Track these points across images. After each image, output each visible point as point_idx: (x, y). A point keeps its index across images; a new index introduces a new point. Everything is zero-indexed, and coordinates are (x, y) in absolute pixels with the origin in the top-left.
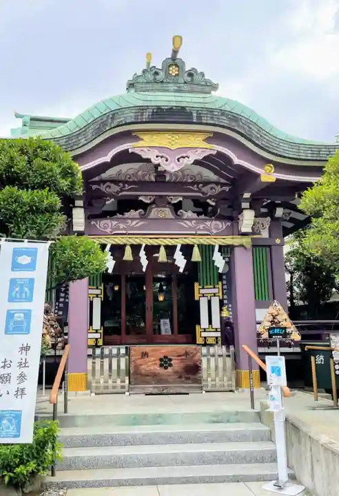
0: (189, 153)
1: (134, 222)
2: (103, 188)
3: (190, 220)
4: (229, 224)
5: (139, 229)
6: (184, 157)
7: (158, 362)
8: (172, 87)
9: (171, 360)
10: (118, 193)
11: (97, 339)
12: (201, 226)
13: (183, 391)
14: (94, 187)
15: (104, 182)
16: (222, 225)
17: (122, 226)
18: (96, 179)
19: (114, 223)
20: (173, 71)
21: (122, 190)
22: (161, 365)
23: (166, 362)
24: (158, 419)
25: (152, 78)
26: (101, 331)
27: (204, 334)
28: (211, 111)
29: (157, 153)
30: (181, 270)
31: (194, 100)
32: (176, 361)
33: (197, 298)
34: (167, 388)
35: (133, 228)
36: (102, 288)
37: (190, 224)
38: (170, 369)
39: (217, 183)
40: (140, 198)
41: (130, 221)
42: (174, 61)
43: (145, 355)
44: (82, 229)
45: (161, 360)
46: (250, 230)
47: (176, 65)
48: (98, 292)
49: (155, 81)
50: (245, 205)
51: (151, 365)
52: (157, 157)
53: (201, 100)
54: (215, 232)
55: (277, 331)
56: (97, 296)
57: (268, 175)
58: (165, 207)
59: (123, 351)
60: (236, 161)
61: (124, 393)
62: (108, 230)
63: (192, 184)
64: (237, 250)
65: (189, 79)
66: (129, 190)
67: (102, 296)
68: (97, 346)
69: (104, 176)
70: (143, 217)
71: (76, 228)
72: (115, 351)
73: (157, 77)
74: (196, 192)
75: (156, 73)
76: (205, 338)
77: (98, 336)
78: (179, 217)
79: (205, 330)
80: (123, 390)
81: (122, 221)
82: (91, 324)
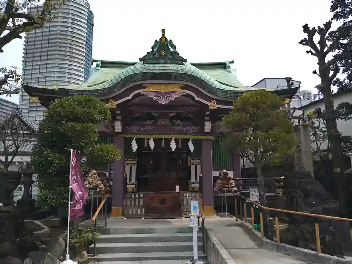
0: (172, 94)
1: (149, 127)
3: (179, 125)
4: (200, 128)
5: (152, 130)
6: (169, 97)
7: (159, 202)
8: (162, 61)
9: (166, 201)
10: (140, 111)
11: (133, 188)
12: (185, 129)
14: (127, 108)
16: (196, 128)
17: (142, 129)
19: (138, 127)
20: (163, 52)
21: (143, 110)
24: (150, 231)
26: (136, 184)
27: (193, 186)
28: (181, 74)
29: (155, 94)
31: (173, 69)
32: (169, 201)
33: (189, 165)
34: (163, 215)
35: (148, 130)
36: (137, 160)
37: (178, 127)
38: (165, 206)
39: (194, 106)
40: (153, 114)
41: (146, 126)
43: (152, 198)
44: (120, 131)
46: (209, 131)
48: (135, 162)
50: (207, 118)
51: (156, 204)
52: (155, 96)
53: (176, 69)
54: (192, 131)
56: (134, 164)
57: (213, 105)
58: (166, 118)
59: (141, 195)
60: (196, 98)
61: (142, 218)
63: (180, 106)
64: (203, 142)
65: (171, 57)
67: (137, 164)
68: (133, 192)
69: (133, 102)
70: (154, 124)
71: (117, 131)
72: (137, 196)
73: (156, 56)
74: (182, 110)
75: (155, 54)
76: (193, 187)
77: (134, 186)
78: (173, 124)
79: (193, 183)
80: (141, 216)
81: (143, 126)
82: (130, 180)
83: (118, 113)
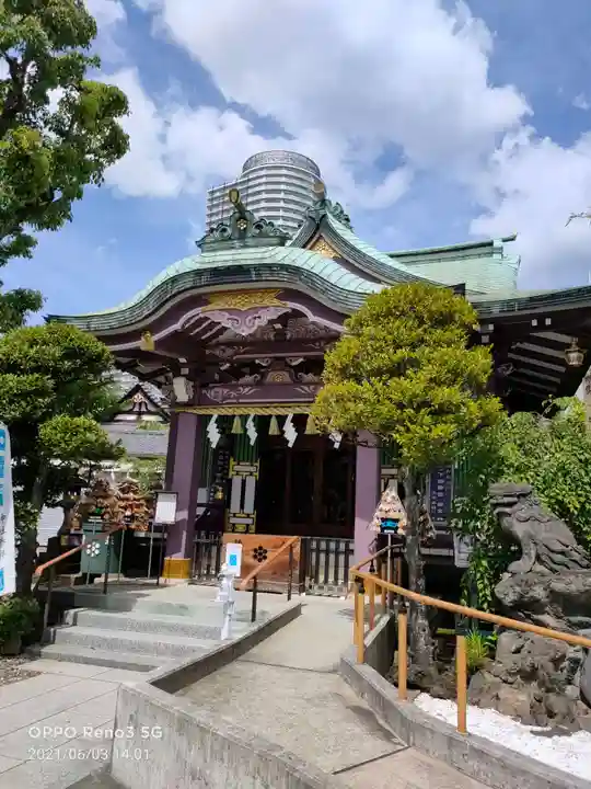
0: (260, 313)
1: (247, 390)
2: (217, 352)
3: (308, 384)
5: (251, 397)
6: (255, 318)
7: (253, 553)
9: (266, 551)
10: (232, 357)
11: (248, 525)
13: (276, 589)
14: (207, 352)
15: (218, 344)
17: (233, 394)
18: (214, 341)
19: (226, 391)
20: (242, 225)
21: (236, 354)
22: (255, 557)
23: (260, 554)
24: (182, 610)
25: (221, 235)
26: (254, 516)
29: (227, 315)
30: (290, 445)
31: (254, 256)
32: (272, 554)
35: (245, 396)
36: (258, 464)
37: (306, 388)
38: (264, 562)
40: (257, 361)
41: (242, 388)
42: (241, 214)
45: (255, 550)
47: (245, 219)
48: (252, 469)
49: (223, 239)
52: (227, 319)
55: (389, 524)
56: (251, 474)
58: (283, 370)
60: (314, 318)
62: (219, 400)
63: (314, 341)
65: (258, 231)
66: (244, 353)
67: (257, 474)
70: (258, 384)
71: (179, 399)
73: (226, 234)
74: (317, 350)
75: (224, 230)
77: (250, 521)
78: (298, 381)
81: (234, 388)
82: (242, 507)
83: (183, 360)
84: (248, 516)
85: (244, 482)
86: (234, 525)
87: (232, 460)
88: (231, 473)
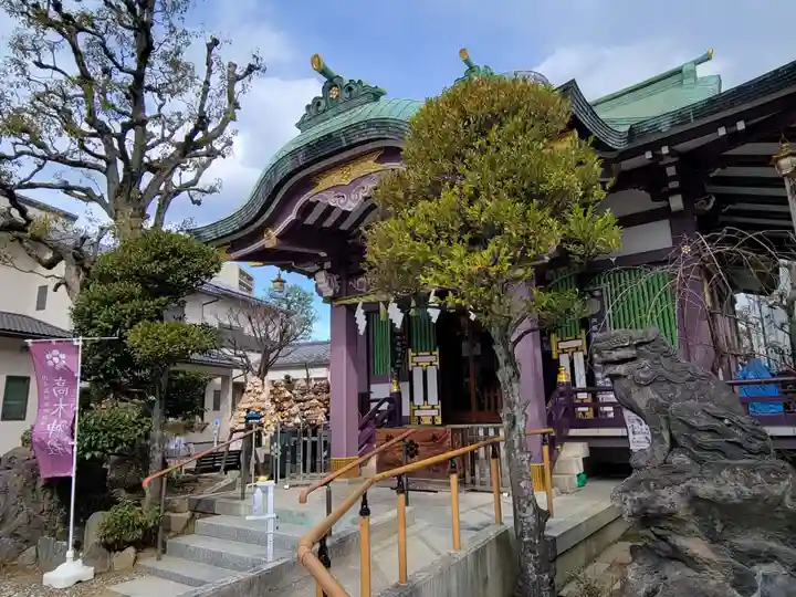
0: (363, 183)
6: (359, 190)
8: (330, 112)
11: (433, 417)
13: (430, 488)
20: (334, 93)
22: (408, 452)
23: (412, 449)
25: (316, 110)
26: (439, 407)
28: (356, 127)
29: (333, 194)
32: (424, 448)
33: (555, 356)
36: (437, 353)
42: (331, 82)
47: (336, 86)
48: (433, 359)
49: (318, 113)
51: (398, 452)
52: (335, 198)
56: (432, 364)
62: (364, 289)
65: (347, 95)
67: (437, 363)
71: (325, 294)
73: (320, 108)
75: (319, 104)
77: (434, 413)
82: (426, 398)
83: (323, 254)
84: (433, 408)
85: (425, 373)
86: (419, 417)
87: (410, 350)
88: (411, 364)
